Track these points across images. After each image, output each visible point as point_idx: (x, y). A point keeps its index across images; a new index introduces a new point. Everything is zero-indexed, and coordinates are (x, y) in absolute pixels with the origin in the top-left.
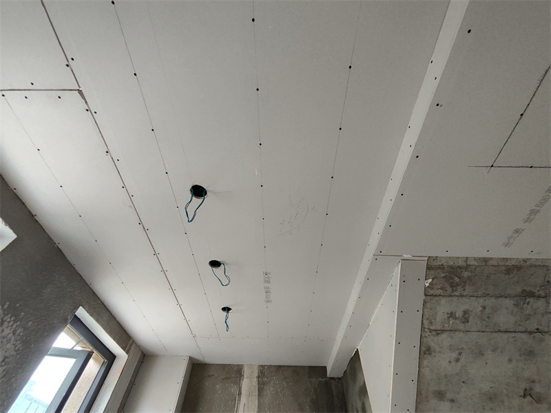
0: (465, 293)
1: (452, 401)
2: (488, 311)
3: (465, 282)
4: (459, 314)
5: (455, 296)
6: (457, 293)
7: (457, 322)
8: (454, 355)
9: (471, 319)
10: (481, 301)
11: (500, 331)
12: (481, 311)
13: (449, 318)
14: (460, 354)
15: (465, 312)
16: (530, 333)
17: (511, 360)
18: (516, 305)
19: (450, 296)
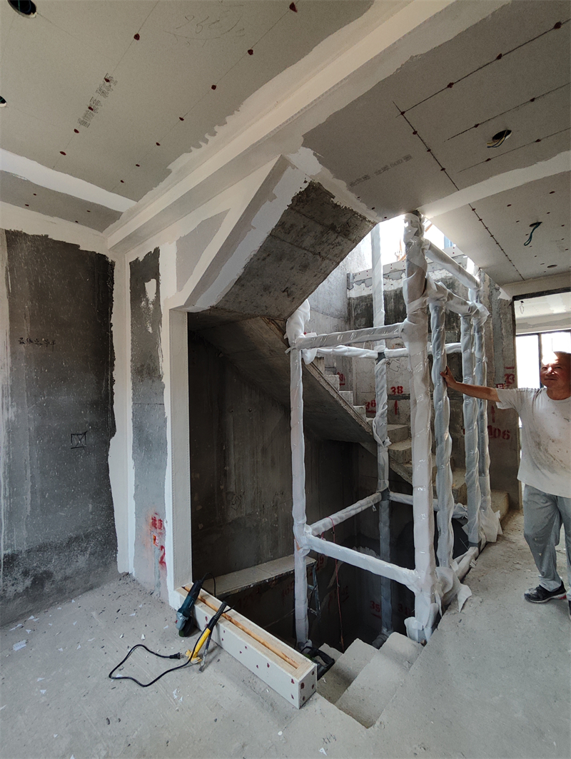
0: (302, 210)
1: (243, 285)
2: (305, 230)
3: (308, 201)
4: (287, 226)
5: (295, 210)
6: (297, 208)
7: (282, 231)
8: (265, 255)
9: (291, 233)
10: (307, 220)
11: (301, 247)
12: (301, 229)
13: (280, 225)
14: (268, 255)
15: (292, 226)
16: (314, 254)
17: (292, 268)
18: (322, 232)
19: (292, 208)
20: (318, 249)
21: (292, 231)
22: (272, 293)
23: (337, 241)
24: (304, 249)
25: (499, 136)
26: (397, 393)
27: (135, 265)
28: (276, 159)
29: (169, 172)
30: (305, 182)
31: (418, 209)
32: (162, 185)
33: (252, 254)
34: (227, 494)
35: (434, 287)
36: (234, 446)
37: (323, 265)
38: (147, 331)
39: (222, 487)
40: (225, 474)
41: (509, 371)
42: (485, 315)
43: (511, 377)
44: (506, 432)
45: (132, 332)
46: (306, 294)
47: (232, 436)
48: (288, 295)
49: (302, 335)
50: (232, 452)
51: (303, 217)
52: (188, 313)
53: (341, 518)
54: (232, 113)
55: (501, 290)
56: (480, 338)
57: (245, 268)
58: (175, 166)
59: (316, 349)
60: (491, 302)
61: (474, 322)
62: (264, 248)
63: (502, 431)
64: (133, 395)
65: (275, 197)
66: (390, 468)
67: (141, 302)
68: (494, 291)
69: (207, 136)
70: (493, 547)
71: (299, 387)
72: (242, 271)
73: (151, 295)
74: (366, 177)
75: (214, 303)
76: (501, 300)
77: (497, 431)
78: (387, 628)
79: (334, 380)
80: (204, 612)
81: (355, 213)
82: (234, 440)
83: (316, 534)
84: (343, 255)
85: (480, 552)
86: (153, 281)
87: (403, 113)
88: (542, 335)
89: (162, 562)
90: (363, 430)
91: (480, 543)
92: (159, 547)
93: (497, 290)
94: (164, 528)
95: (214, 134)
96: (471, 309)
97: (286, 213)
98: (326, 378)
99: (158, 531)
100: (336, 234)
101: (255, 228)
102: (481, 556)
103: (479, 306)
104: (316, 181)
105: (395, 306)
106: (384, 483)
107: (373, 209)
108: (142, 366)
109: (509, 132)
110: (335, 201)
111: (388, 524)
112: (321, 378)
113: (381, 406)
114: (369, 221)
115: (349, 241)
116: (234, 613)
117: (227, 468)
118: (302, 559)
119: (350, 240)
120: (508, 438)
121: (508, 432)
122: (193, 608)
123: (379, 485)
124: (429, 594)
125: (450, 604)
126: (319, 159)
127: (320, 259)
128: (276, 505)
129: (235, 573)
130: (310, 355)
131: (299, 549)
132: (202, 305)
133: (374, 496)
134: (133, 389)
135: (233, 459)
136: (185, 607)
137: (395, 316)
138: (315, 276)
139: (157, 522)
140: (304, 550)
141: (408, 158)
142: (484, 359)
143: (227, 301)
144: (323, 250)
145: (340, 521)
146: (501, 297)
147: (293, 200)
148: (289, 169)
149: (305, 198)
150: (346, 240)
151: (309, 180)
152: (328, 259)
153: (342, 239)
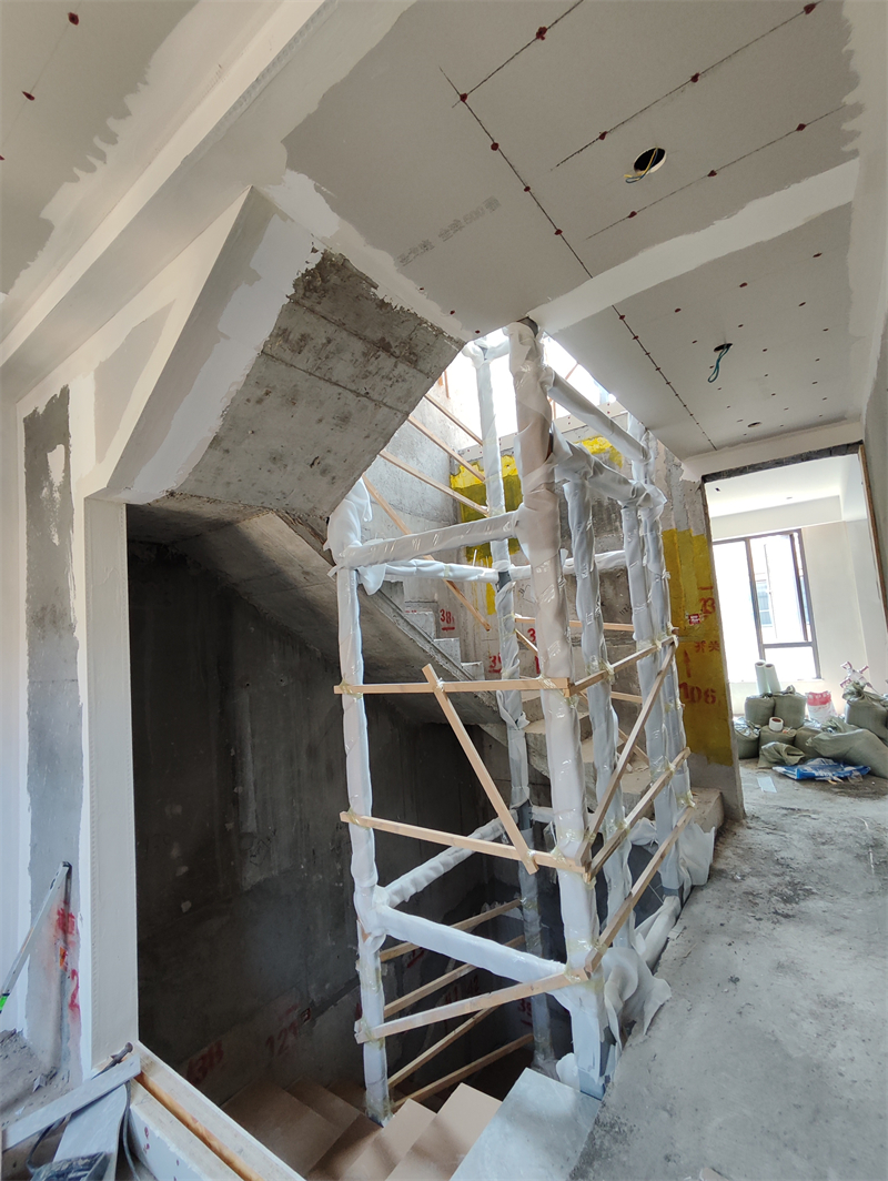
0: (318, 308)
1: (227, 451)
2: (331, 347)
3: (326, 291)
4: (294, 336)
5: (304, 306)
6: (307, 303)
7: (285, 346)
8: (260, 392)
9: (305, 351)
10: (331, 329)
11: (329, 381)
12: (324, 345)
13: (278, 335)
14: (267, 394)
15: (304, 338)
16: (358, 395)
17: (320, 421)
18: (364, 354)
19: (297, 303)
20: (362, 387)
21: (307, 348)
22: (288, 468)
23: (396, 373)
24: (336, 384)
25: (645, 162)
27: (32, 423)
28: (246, 193)
29: (47, 228)
30: (314, 251)
31: (532, 315)
32: (42, 257)
33: (234, 388)
34: (240, 837)
35: (567, 448)
36: (253, 747)
37: (380, 417)
38: (51, 540)
39: (230, 826)
40: (236, 802)
41: (706, 594)
42: (659, 503)
43: (710, 603)
44: (710, 693)
45: (28, 547)
46: (355, 468)
47: (249, 730)
48: (324, 472)
49: (357, 544)
50: (249, 759)
51: (323, 321)
53: (444, 865)
54: (133, 88)
55: (683, 466)
56: (656, 539)
57: (225, 416)
58: (56, 214)
59: (384, 567)
60: (669, 486)
61: (642, 515)
62: (253, 379)
63: (703, 690)
64: (30, 665)
65: (258, 278)
66: (530, 766)
67: (43, 489)
68: (674, 469)
69: (99, 144)
70: (704, 892)
71: (354, 635)
72: (220, 422)
73: (57, 476)
74: (426, 246)
75: (172, 485)
76: (684, 481)
77: (696, 692)
79: (425, 620)
81: (421, 321)
82: (253, 736)
84: (412, 399)
86: (60, 448)
87: (463, 98)
88: (752, 541)
90: (481, 704)
91: (682, 888)
92: (69, 973)
93: (678, 466)
94: (78, 933)
95: (112, 139)
96: (637, 492)
97: (286, 312)
98: (408, 617)
99: (68, 938)
100: (393, 360)
101: (227, 337)
102: (685, 912)
103: (649, 489)
104: (336, 250)
106: (522, 790)
107: (452, 313)
108: (43, 609)
109: (661, 153)
110: (380, 294)
112: (398, 619)
114: (450, 338)
115: (419, 374)
117: (239, 790)
118: (374, 954)
119: (421, 371)
120: (714, 701)
121: (713, 691)
123: (513, 794)
124: (595, 1011)
125: (632, 1024)
126: (328, 199)
127: (371, 405)
128: (339, 847)
131: (365, 937)
132: (149, 489)
134: (29, 655)
135: (250, 775)
138: (367, 437)
139: (66, 920)
140: (376, 937)
141: (492, 204)
142: (666, 575)
143: (200, 480)
144: (372, 389)
146: (684, 477)
147: (295, 286)
148: (276, 219)
149: (319, 283)
150: (412, 371)
151: (321, 248)
152: (385, 404)
153: (406, 368)
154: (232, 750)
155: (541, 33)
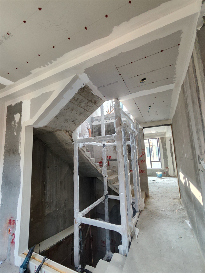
0: (81, 94)
1: (58, 118)
2: (82, 101)
3: (84, 91)
4: (76, 99)
5: (79, 94)
6: (80, 93)
7: (74, 100)
8: (67, 108)
9: (77, 101)
10: (83, 98)
11: (80, 107)
12: (81, 100)
13: (73, 98)
14: (68, 108)
15: (78, 99)
16: (84, 109)
17: (76, 114)
18: (87, 102)
19: (78, 93)
20: (86, 108)
22: (68, 122)
23: (92, 106)
24: (81, 107)
25: (143, 80)
26: (109, 159)
27: (10, 108)
28: (75, 75)
29: (31, 73)
30: (83, 85)
31: (118, 98)
32: (26, 78)
33: (62, 107)
34: (45, 203)
35: (123, 123)
36: (49, 182)
37: (87, 113)
38: (13, 134)
39: (43, 200)
40: (44, 194)
41: (143, 151)
42: (136, 133)
43: (144, 152)
44: (143, 171)
46: (80, 123)
48: (74, 123)
49: (78, 138)
50: (48, 184)
51: (82, 96)
52: (34, 128)
53: (92, 207)
54: (59, 57)
55: (139, 125)
56: (135, 140)
58: (33, 72)
59: (83, 143)
60: (137, 129)
61: (133, 135)
62: (67, 106)
63: (142, 170)
64: (4, 162)
65: (73, 88)
66: (108, 186)
67: (12, 122)
68: (138, 126)
69: (48, 63)
70: (143, 212)
71: (77, 157)
72: (58, 113)
73: (17, 120)
74: (104, 86)
75: (45, 125)
76: (139, 128)
78: (108, 251)
79: (89, 154)
80: (34, 264)
81: (99, 97)
82: (49, 179)
83: (83, 216)
84: (94, 111)
85: (140, 214)
86: (19, 114)
87: (117, 68)
89: (13, 242)
90: (99, 173)
91: (139, 211)
92: (12, 234)
94: (16, 224)
95: (51, 63)
96: (133, 131)
97: (76, 94)
98: (86, 153)
99: (12, 226)
100: (92, 103)
101: (64, 98)
102: (140, 215)
103: (135, 130)
104: (87, 85)
105: (108, 129)
106: (106, 192)
107: (104, 96)
108: (10, 149)
109: (146, 79)
110: (93, 92)
111: (108, 208)
112: (84, 154)
113: (104, 163)
114: (103, 100)
115: (96, 106)
116: (49, 261)
117: (45, 192)
118: (78, 228)
120: (144, 173)
122: (28, 263)
123: (104, 193)
124: (127, 234)
125: (133, 237)
126: (89, 78)
127: (86, 111)
128: (65, 205)
129: (47, 240)
130: (81, 145)
131: (76, 223)
132: (40, 125)
133: (103, 197)
135: (48, 188)
136: (24, 264)
137: (108, 132)
138: (84, 117)
139: (12, 222)
140: (79, 223)
141: (117, 82)
142: (137, 147)
143: (51, 124)
144: (87, 108)
145: (91, 209)
146: (139, 127)
147: (79, 90)
148: (78, 80)
149: (83, 90)
150: (95, 106)
151: (85, 84)
152: (89, 111)
153: (94, 105)
154: (45, 182)
155: (131, 63)
